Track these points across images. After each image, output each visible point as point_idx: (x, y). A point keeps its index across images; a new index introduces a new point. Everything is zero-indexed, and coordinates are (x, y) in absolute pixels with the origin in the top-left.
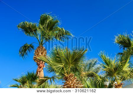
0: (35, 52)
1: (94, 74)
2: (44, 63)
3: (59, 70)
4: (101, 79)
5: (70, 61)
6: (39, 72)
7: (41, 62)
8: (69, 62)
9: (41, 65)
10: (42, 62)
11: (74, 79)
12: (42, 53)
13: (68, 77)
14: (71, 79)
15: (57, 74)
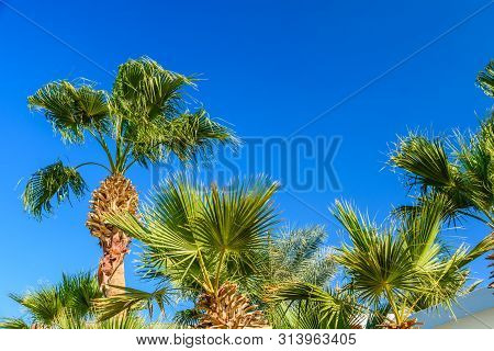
0: (96, 199)
1: (310, 289)
2: (126, 239)
3: (184, 268)
4: (337, 307)
5: (226, 237)
6: (108, 274)
7: (116, 236)
8: (222, 240)
9: (114, 247)
10: (121, 238)
11: (237, 304)
12: (119, 204)
13: (213, 294)
14: (227, 303)
15: (176, 284)
